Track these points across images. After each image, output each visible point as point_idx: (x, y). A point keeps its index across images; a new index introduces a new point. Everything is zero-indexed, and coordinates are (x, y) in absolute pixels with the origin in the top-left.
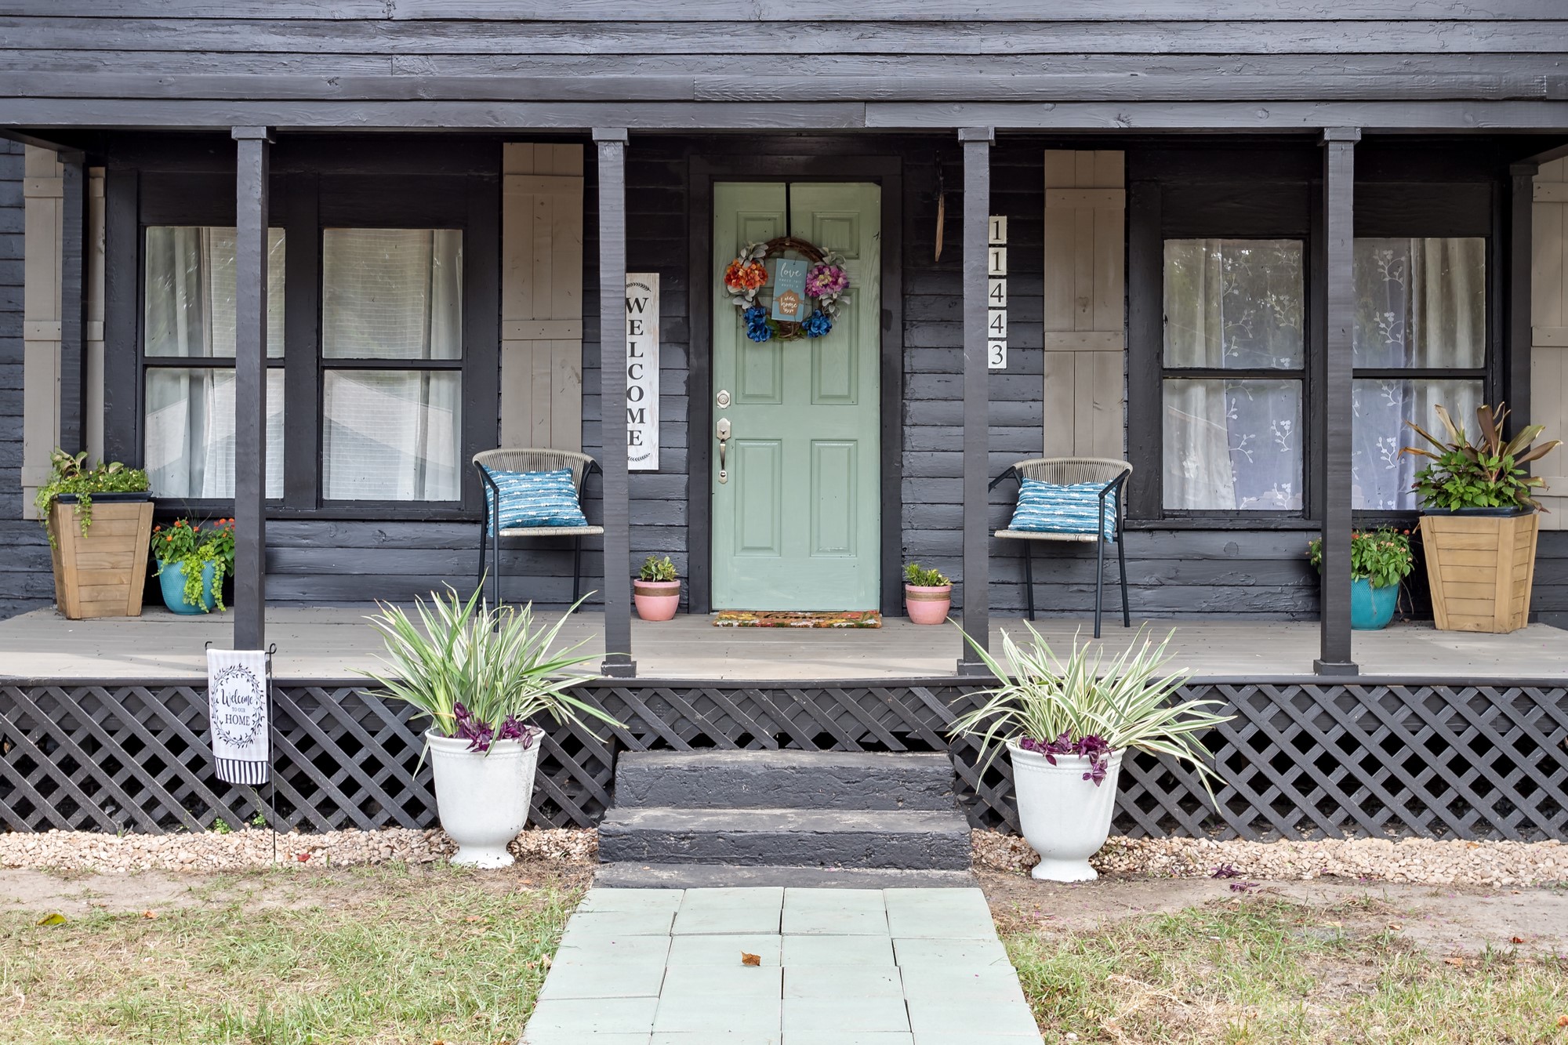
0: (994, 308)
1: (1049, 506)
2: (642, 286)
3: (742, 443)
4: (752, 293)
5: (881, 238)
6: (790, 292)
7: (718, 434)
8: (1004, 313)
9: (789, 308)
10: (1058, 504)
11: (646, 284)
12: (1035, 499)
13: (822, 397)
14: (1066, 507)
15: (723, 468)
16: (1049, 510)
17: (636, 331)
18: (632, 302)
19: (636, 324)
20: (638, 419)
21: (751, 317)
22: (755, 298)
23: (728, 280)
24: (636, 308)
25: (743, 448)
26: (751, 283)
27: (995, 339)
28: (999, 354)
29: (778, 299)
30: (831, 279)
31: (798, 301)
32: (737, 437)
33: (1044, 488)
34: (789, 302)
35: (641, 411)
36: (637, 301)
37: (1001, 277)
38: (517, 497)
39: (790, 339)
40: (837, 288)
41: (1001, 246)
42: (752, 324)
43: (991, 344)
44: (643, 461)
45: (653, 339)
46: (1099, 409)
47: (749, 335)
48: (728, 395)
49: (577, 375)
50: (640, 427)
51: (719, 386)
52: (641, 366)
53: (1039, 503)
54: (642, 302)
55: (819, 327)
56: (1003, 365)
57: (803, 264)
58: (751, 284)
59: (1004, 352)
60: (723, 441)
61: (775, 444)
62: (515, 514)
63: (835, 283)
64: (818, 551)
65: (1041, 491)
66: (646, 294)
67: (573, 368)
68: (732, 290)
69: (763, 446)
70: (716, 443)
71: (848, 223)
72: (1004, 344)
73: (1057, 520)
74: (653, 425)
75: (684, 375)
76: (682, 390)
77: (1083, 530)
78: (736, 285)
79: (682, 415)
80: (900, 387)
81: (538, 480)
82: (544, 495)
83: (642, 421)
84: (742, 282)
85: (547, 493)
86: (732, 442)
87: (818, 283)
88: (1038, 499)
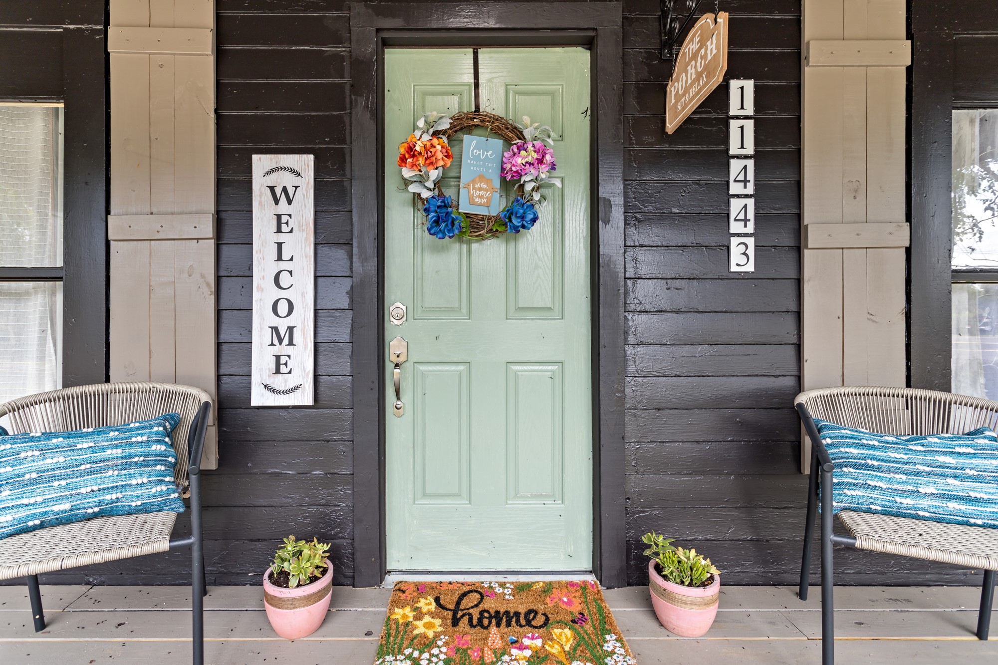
0: (738, 196)
1: (904, 477)
2: (292, 171)
3: (423, 368)
4: (434, 174)
5: (592, 116)
6: (482, 178)
7: (391, 357)
8: (751, 202)
9: (481, 197)
10: (918, 474)
11: (296, 168)
12: (869, 462)
13: (518, 310)
14: (941, 481)
15: (398, 399)
16: (904, 483)
17: (284, 228)
18: (278, 191)
19: (284, 219)
20: (286, 341)
21: (432, 208)
22: (437, 183)
23: (403, 160)
24: (283, 200)
25: (423, 373)
26: (430, 162)
27: (739, 235)
28: (745, 254)
29: (467, 187)
30: (535, 156)
31: (493, 190)
32: (416, 360)
33: (876, 443)
34: (480, 189)
35: (291, 329)
36: (285, 189)
37: (746, 157)
38: (33, 482)
39: (482, 238)
40: (544, 168)
41: (746, 117)
42: (433, 214)
43: (734, 241)
44: (292, 394)
45: (306, 238)
46: (874, 321)
47: (429, 230)
48: (404, 308)
49: (208, 284)
50: (289, 350)
51: (393, 298)
52: (291, 272)
53: (878, 469)
54: (291, 191)
55: (523, 218)
56: (750, 268)
57: (498, 143)
58: (432, 163)
59: (751, 252)
60: (397, 365)
61: (461, 368)
62: (22, 513)
63: (541, 161)
64: (516, 497)
65: (873, 447)
66: (296, 180)
67: (203, 276)
68: (407, 173)
69: (448, 371)
70: (389, 366)
71: (549, 98)
72: (751, 241)
73: (925, 503)
74: (306, 347)
75: (347, 283)
76: (345, 302)
77: (980, 522)
78: (413, 165)
79: (343, 334)
80: (622, 296)
81: (85, 446)
82: (91, 472)
83: (291, 343)
84: (421, 161)
85: (98, 468)
86: (408, 366)
87: (519, 161)
88: (876, 463)
